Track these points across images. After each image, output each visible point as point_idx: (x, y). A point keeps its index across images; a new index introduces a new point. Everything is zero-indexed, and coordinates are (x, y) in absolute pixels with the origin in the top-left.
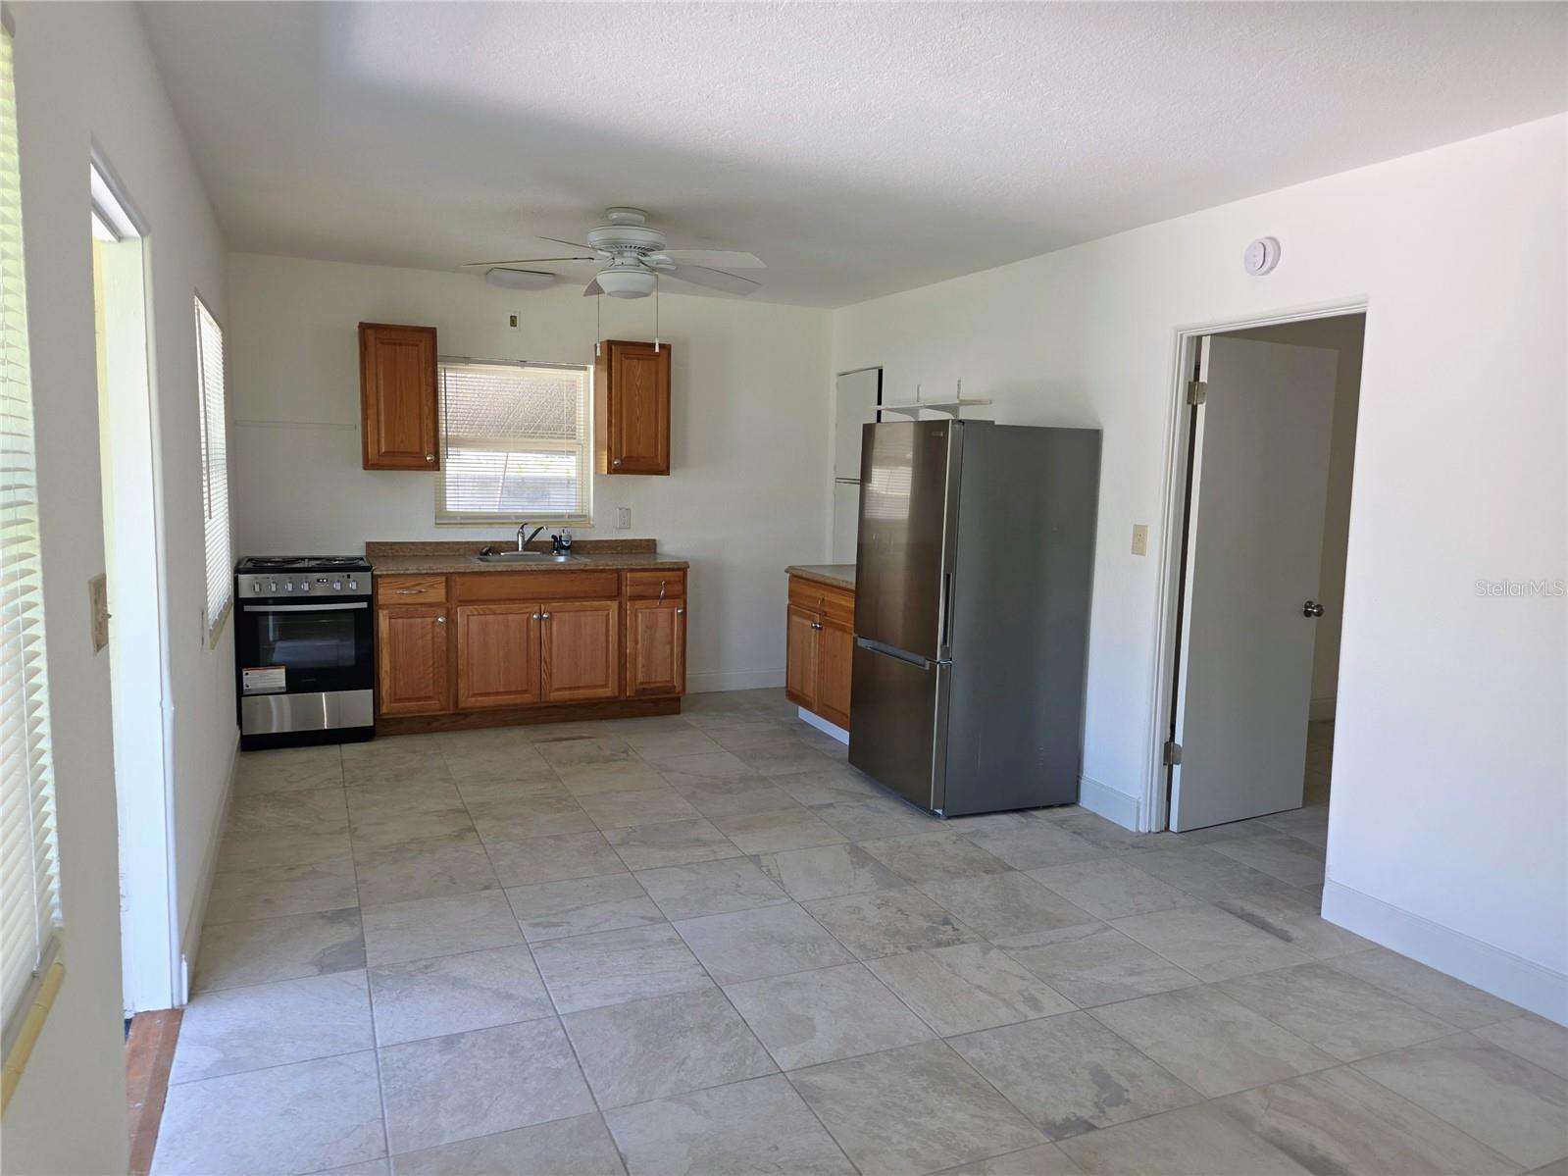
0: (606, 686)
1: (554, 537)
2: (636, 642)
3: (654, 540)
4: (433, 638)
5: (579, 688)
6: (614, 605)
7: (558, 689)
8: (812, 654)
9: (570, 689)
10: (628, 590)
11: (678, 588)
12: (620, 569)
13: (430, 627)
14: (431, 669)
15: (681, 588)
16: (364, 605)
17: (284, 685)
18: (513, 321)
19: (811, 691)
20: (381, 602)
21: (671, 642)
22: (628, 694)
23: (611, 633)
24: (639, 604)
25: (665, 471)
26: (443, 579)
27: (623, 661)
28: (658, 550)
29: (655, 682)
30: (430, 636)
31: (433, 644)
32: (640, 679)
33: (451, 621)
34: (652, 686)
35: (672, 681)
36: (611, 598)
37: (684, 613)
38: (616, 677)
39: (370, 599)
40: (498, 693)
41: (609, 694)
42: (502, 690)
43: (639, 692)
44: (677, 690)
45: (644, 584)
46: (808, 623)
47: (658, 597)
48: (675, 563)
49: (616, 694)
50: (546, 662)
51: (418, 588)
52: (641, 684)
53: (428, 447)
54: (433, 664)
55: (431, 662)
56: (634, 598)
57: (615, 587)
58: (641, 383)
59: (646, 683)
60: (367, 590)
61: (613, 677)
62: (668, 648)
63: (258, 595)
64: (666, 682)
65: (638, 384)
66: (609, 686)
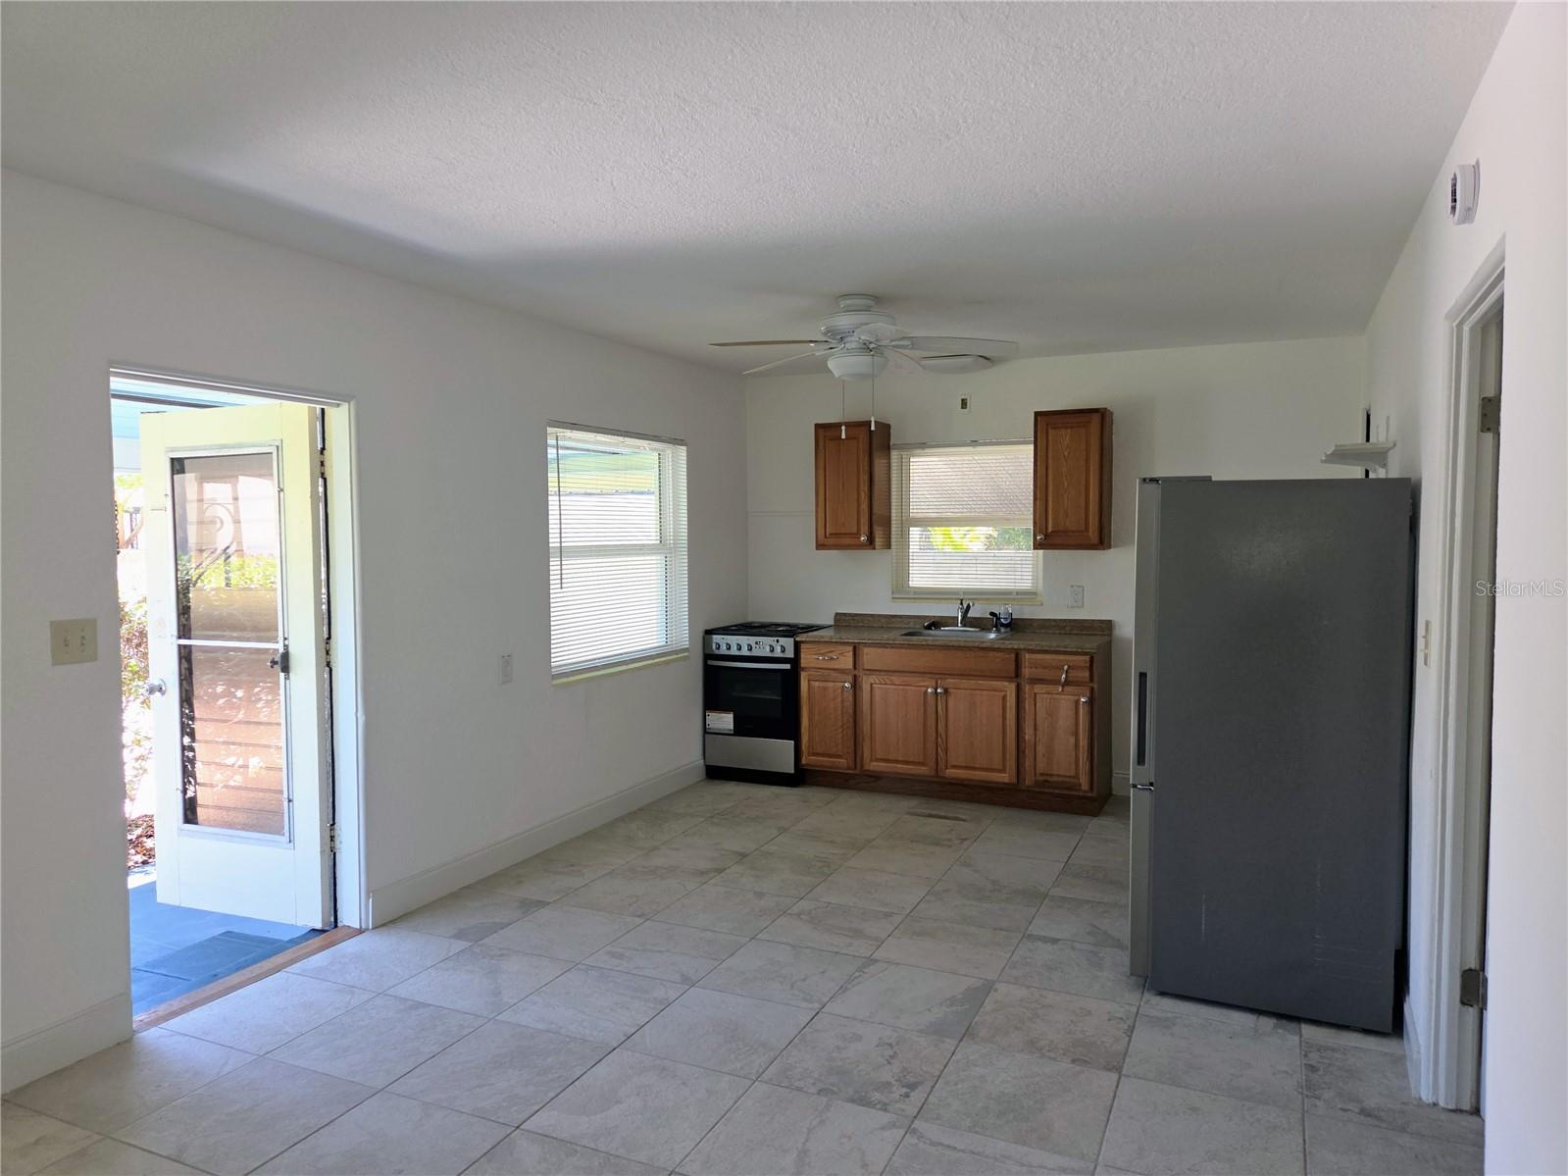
0: (1003, 770)
1: (992, 614)
2: (1036, 730)
3: (1110, 621)
4: (843, 701)
5: (974, 769)
6: (1012, 687)
7: (955, 767)
9: (967, 768)
10: (1026, 672)
11: (1084, 674)
12: (1019, 650)
13: (840, 691)
14: (840, 730)
15: (1088, 674)
16: (788, 666)
17: (732, 727)
18: (964, 404)
20: (802, 665)
21: (1076, 734)
22: (1026, 783)
23: (1008, 716)
24: (1038, 688)
25: (1098, 545)
26: (851, 648)
27: (1021, 748)
29: (1059, 776)
30: (839, 699)
31: (843, 707)
32: (1041, 768)
33: (855, 685)
34: (1055, 779)
35: (1077, 776)
36: (1009, 679)
37: (1090, 703)
38: (1014, 765)
39: (795, 661)
40: (897, 762)
41: (1006, 780)
42: (901, 759)
43: (1037, 783)
44: (1084, 788)
45: (1045, 668)
47: (1056, 682)
49: (1014, 780)
50: (942, 739)
51: (831, 655)
52: (1042, 774)
53: (865, 528)
54: (842, 727)
55: (840, 723)
56: (1034, 681)
57: (1012, 667)
58: (1069, 453)
59: (1047, 775)
60: (790, 654)
61: (1011, 763)
62: (1072, 740)
63: (717, 652)
64: (1070, 777)
65: (1066, 453)
66: (1007, 772)
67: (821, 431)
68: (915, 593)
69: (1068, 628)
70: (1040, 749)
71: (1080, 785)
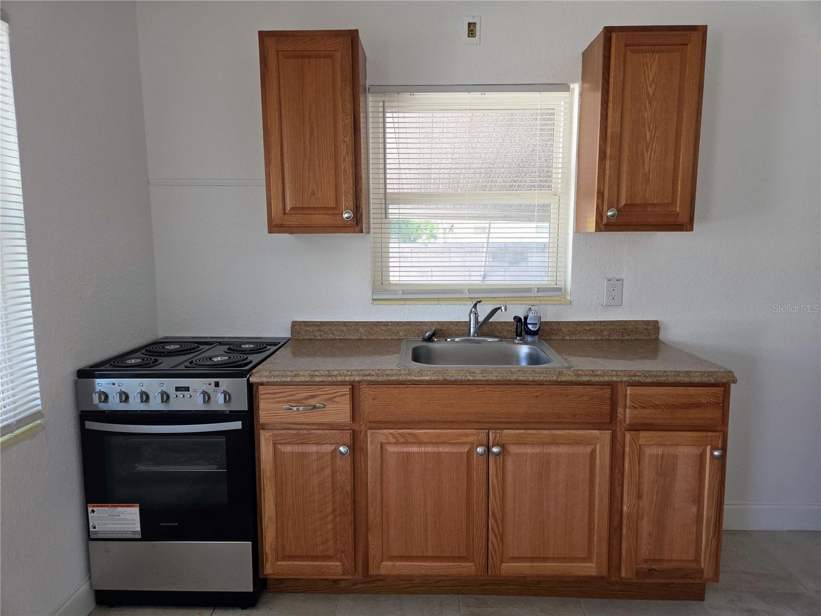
0: (588, 559)
1: (518, 319)
2: (639, 496)
3: (656, 322)
4: (333, 473)
5: (545, 559)
6: (607, 434)
7: (514, 559)
9: (532, 559)
10: (627, 414)
11: (713, 414)
12: (617, 382)
13: (329, 457)
14: (331, 518)
15: (717, 414)
16: (237, 425)
17: (139, 529)
18: (472, 30)
20: (262, 421)
22: (623, 575)
23: (597, 479)
24: (645, 436)
26: (347, 389)
27: (616, 523)
28: (662, 336)
29: (669, 561)
30: (328, 471)
31: (334, 483)
32: (645, 550)
33: (356, 446)
34: (665, 565)
35: (697, 560)
36: (599, 426)
37: (723, 457)
38: (605, 549)
39: (249, 417)
40: (424, 558)
41: (593, 573)
42: (430, 554)
43: (638, 573)
44: (705, 575)
45: (656, 407)
47: (680, 427)
48: (710, 374)
49: (605, 573)
50: (495, 519)
51: (312, 402)
52: (646, 561)
53: (347, 200)
54: (334, 511)
55: (330, 509)
56: (635, 428)
57: (606, 408)
58: (655, 90)
59: (654, 560)
60: (241, 404)
61: (600, 547)
62: (694, 509)
63: (103, 407)
64: (687, 561)
65: (651, 91)
66: (592, 563)
67: (269, 42)
68: (404, 293)
69: (605, 333)
70: (646, 525)
71: (701, 571)
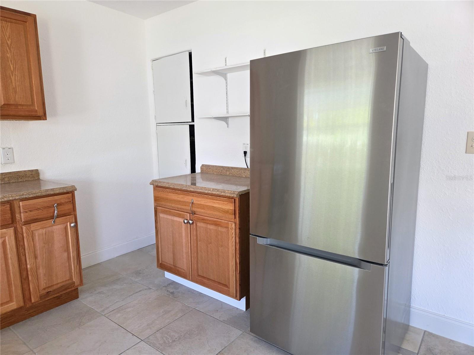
0: (11, 301)
2: (36, 257)
3: (37, 170)
6: (11, 231)
8: (184, 241)
10: (22, 217)
12: (13, 200)
15: (71, 206)
19: (183, 264)
21: (68, 250)
22: (33, 301)
23: (9, 256)
24: (33, 226)
25: (41, 116)
27: (24, 276)
28: (41, 177)
29: (58, 284)
32: (43, 284)
34: (55, 287)
35: (71, 278)
36: (6, 226)
37: (76, 226)
38: (20, 291)
41: (15, 307)
43: (41, 297)
44: (76, 284)
45: (38, 209)
46: (181, 220)
47: (52, 217)
48: (64, 188)
49: (22, 304)
52: (44, 289)
56: (28, 223)
57: (9, 216)
59: (49, 287)
61: (17, 291)
62: (66, 254)
64: (66, 281)
65: (9, 43)
66: (14, 302)
69: (6, 179)
70: (42, 271)
71: (74, 283)
